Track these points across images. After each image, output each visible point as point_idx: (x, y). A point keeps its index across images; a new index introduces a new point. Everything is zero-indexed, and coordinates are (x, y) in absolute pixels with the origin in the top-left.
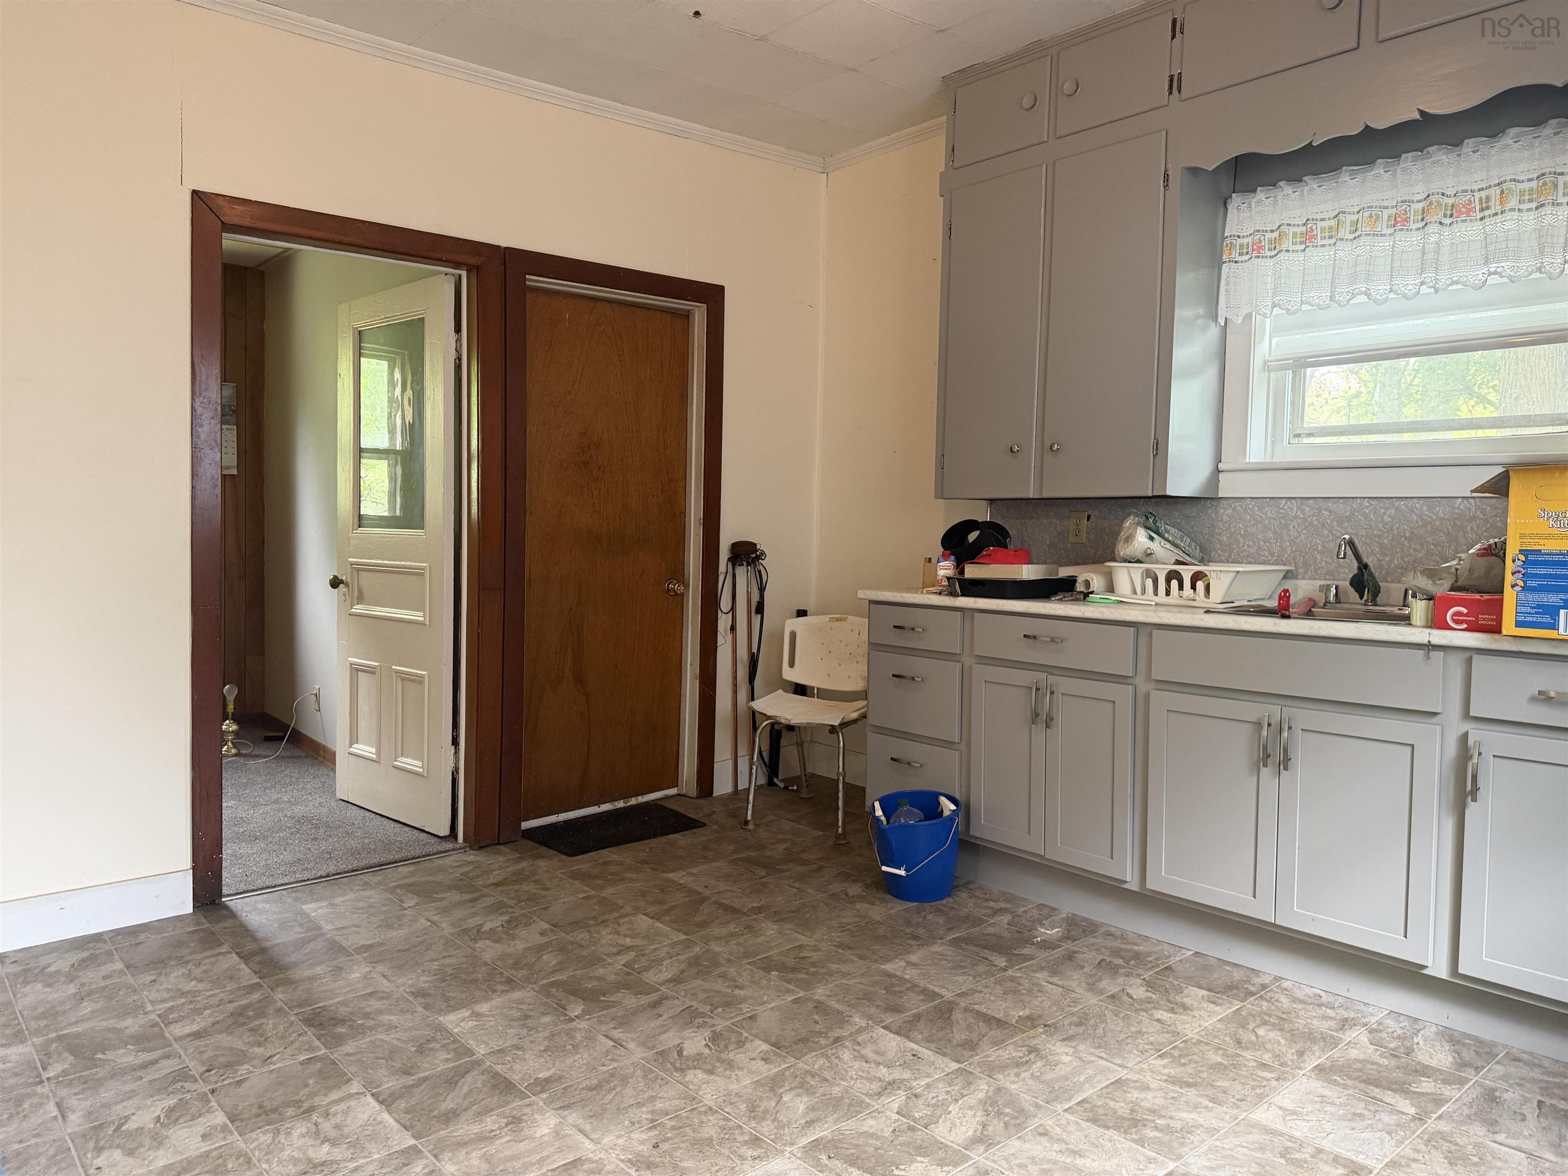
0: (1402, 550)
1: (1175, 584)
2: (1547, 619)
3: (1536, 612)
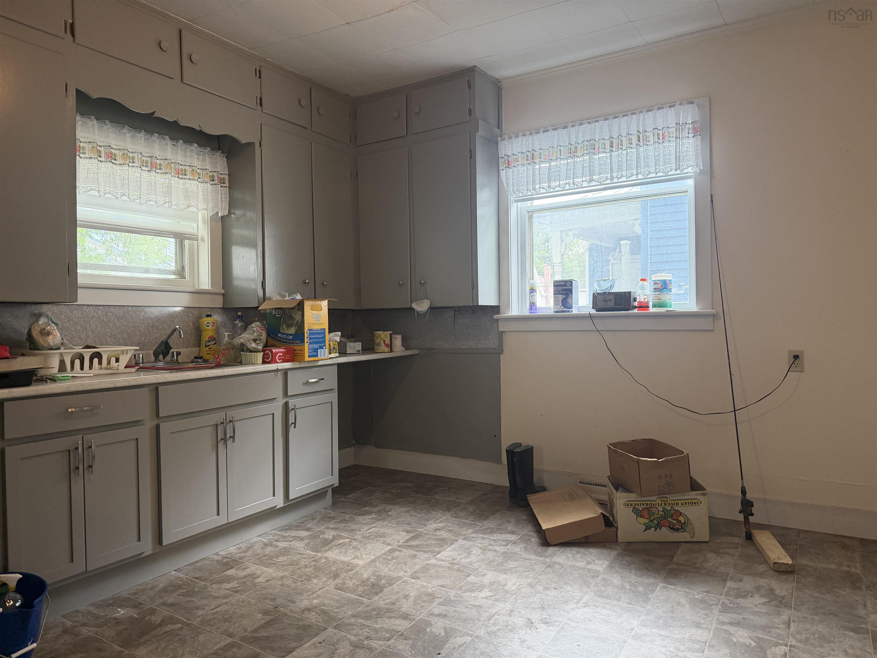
0: (149, 333)
1: (96, 361)
2: (315, 354)
3: (313, 352)
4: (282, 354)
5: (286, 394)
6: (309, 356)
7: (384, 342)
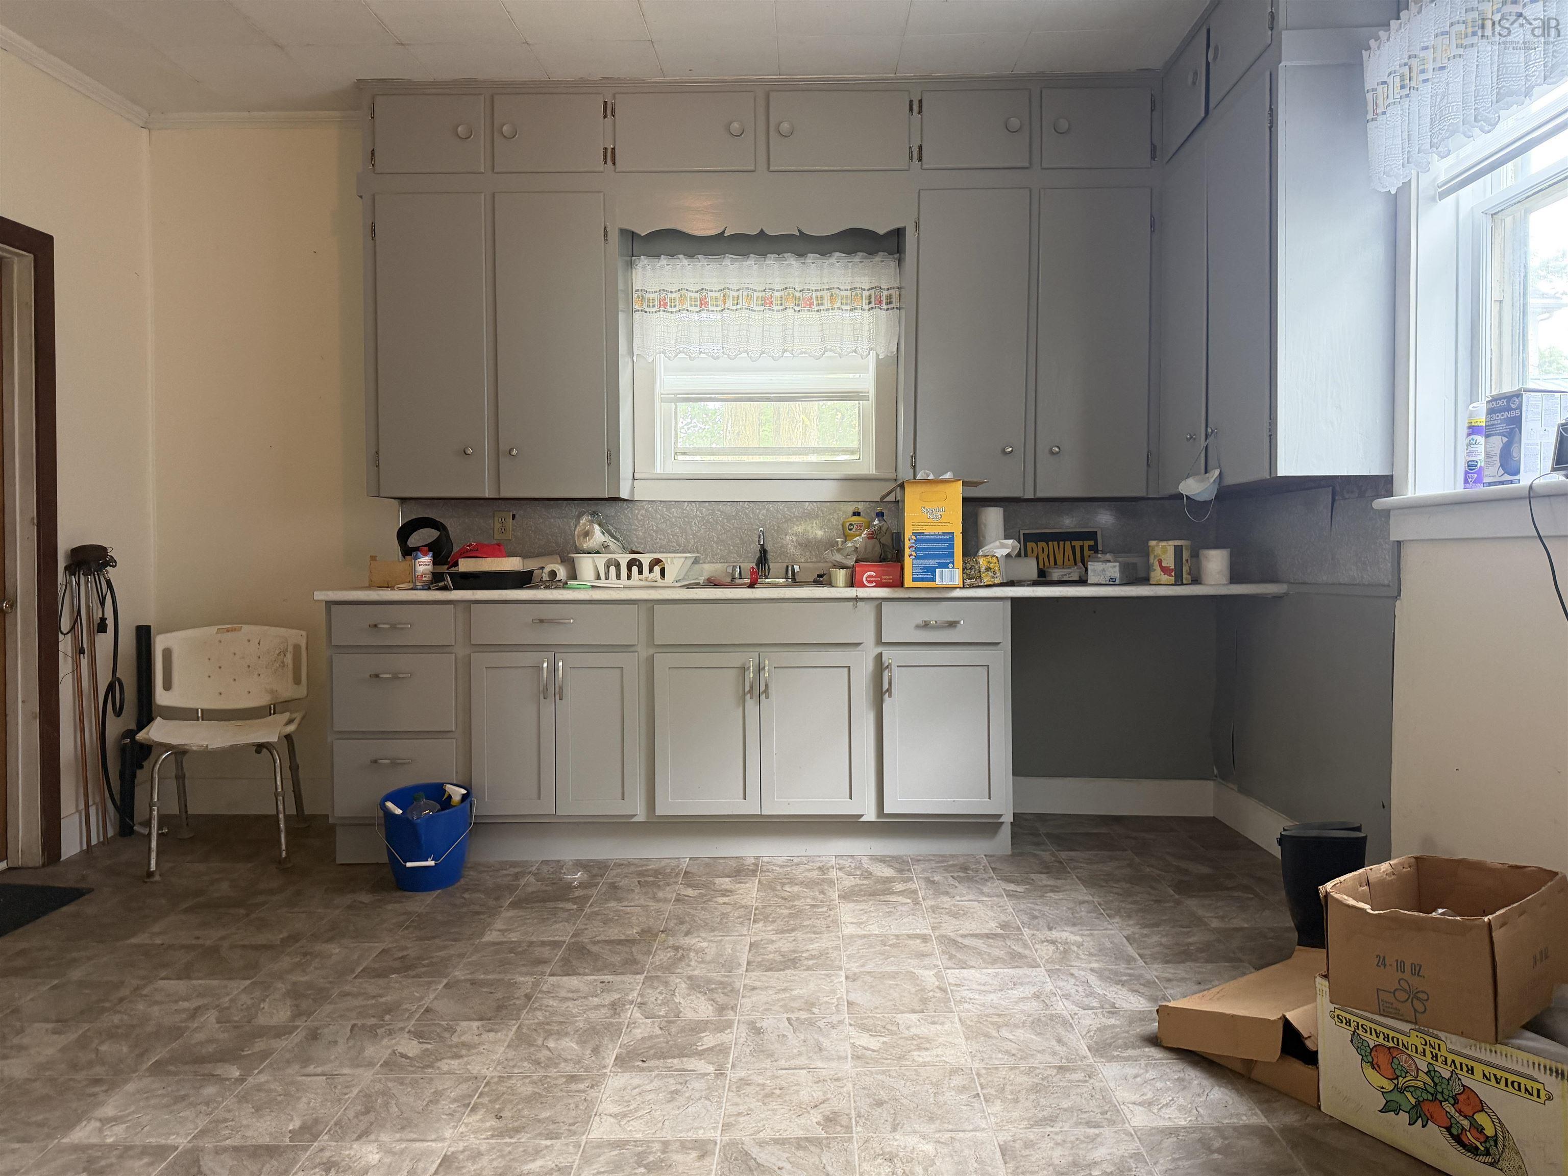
1: (635, 569)
2: (929, 575)
3: (923, 572)
4: (874, 574)
5: (879, 641)
6: (914, 580)
7: (1160, 562)
